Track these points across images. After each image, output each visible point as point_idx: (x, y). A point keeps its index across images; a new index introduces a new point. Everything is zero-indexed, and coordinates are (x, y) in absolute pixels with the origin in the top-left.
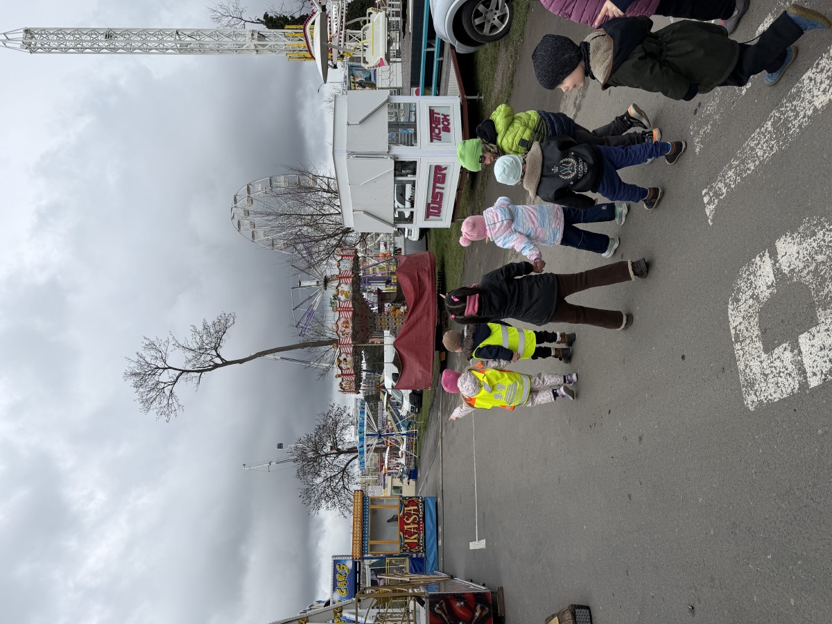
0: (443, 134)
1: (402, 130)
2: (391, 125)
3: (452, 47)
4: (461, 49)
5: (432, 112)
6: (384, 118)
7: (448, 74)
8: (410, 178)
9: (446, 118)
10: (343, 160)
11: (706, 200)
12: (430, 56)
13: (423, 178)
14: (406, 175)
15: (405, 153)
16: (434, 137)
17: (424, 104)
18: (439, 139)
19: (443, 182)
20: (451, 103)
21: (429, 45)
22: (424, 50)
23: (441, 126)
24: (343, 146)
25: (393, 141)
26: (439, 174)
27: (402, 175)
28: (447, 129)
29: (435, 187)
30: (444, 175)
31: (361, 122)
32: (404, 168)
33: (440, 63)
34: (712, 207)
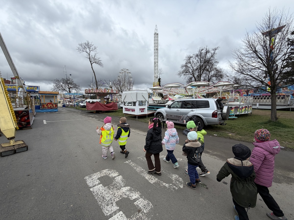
0: (141, 111)
1: (141, 103)
2: (142, 101)
3: (155, 112)
4: (155, 114)
5: (144, 109)
6: (143, 100)
7: (151, 111)
8: (133, 105)
9: (143, 111)
10: (136, 92)
11: (129, 161)
12: (154, 108)
13: (132, 107)
14: (133, 104)
15: (137, 104)
16: (140, 109)
17: (146, 107)
18: (140, 110)
19: (132, 111)
20: (146, 112)
21: (156, 108)
22: (155, 107)
23: (142, 110)
24: (138, 92)
25: (139, 101)
26: (133, 110)
27: (133, 103)
28: (142, 112)
29: (131, 110)
30: (133, 111)
31: (142, 95)
32: (134, 104)
33: (153, 110)
34: (127, 162)
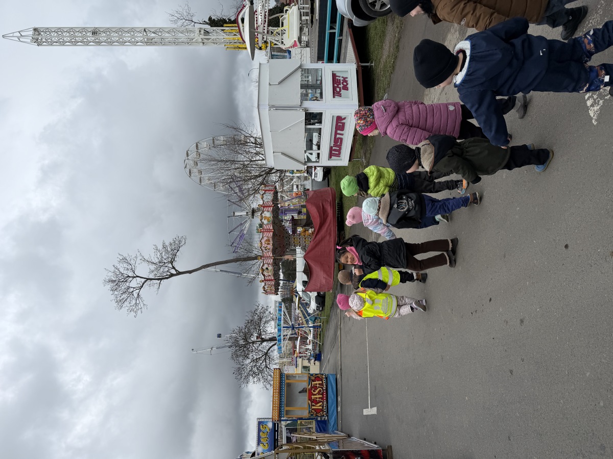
0: (343, 92)
1: (312, 88)
2: (302, 87)
4: (357, 23)
5: (334, 76)
6: (297, 79)
7: (346, 47)
8: (317, 126)
9: (345, 80)
10: (265, 111)
11: (589, 103)
12: (332, 36)
13: (327, 126)
14: (313, 124)
15: (314, 107)
16: (336, 93)
17: (327, 69)
18: (340, 95)
19: (343, 129)
20: (349, 68)
21: (332, 28)
22: (328, 31)
23: (341, 86)
24: (265, 102)
25: (304, 97)
26: (339, 123)
27: (310, 124)
28: (346, 88)
29: (336, 134)
30: (344, 124)
31: (280, 83)
32: (313, 118)
33: (340, 41)
